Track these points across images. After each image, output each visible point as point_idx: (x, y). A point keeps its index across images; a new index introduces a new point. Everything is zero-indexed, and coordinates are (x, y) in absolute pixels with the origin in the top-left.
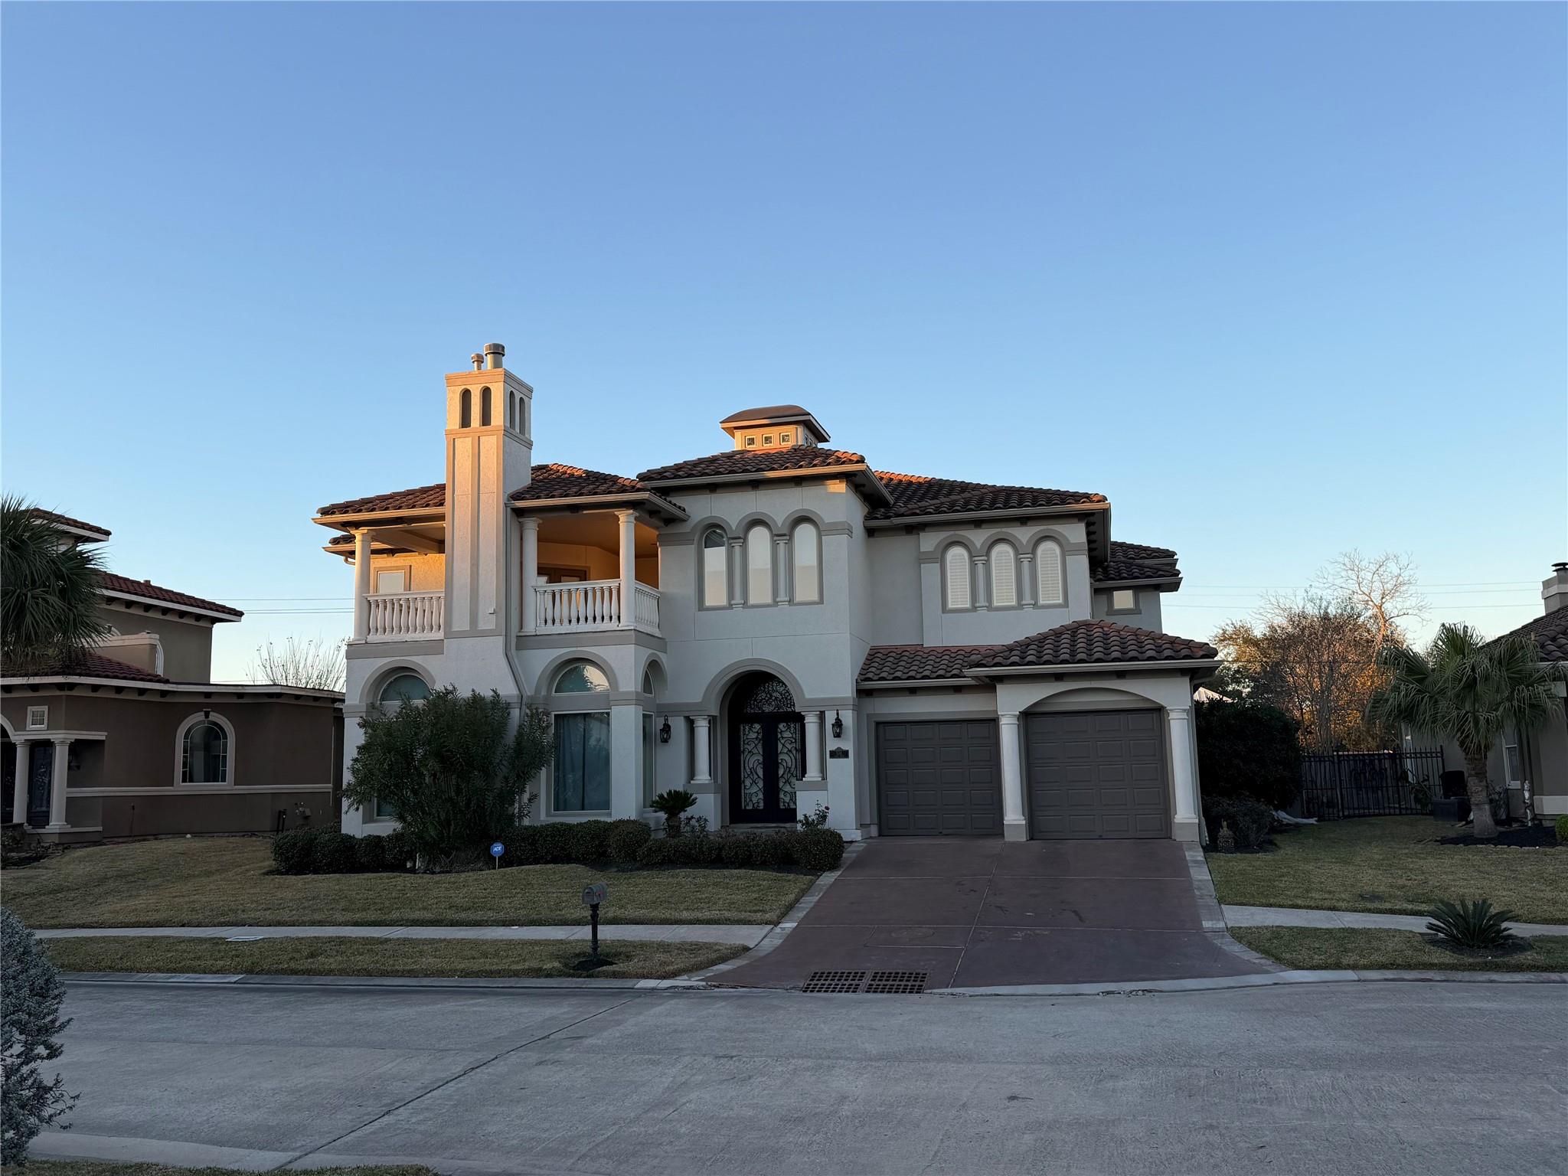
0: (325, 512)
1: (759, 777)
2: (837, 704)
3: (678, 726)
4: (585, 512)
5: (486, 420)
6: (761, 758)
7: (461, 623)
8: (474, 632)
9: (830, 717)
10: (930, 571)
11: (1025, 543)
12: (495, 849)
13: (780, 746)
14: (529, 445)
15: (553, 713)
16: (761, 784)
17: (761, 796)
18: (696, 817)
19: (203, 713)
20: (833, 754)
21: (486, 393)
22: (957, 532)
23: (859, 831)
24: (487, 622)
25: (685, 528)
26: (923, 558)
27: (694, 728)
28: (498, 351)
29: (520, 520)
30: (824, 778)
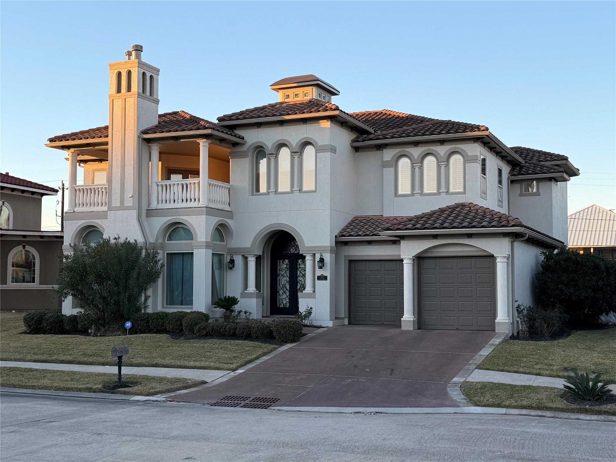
0: (51, 140)
1: (287, 290)
2: (322, 249)
3: (239, 260)
4: (181, 140)
5: (129, 89)
6: (288, 279)
7: (116, 202)
8: (122, 207)
9: (318, 258)
10: (389, 172)
11: (442, 156)
12: (127, 325)
13: (299, 272)
14: (157, 102)
15: (166, 252)
16: (288, 293)
17: (288, 300)
18: (243, 310)
19: (22, 246)
20: (319, 278)
21: (129, 73)
22: (404, 149)
23: (332, 321)
24: (129, 202)
25: (245, 148)
26: (385, 165)
27: (247, 262)
28: (138, 49)
29: (149, 145)
30: (314, 291)
